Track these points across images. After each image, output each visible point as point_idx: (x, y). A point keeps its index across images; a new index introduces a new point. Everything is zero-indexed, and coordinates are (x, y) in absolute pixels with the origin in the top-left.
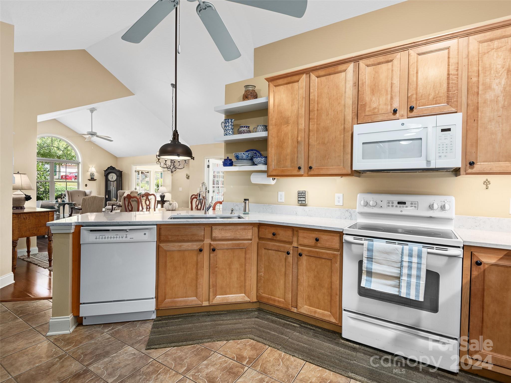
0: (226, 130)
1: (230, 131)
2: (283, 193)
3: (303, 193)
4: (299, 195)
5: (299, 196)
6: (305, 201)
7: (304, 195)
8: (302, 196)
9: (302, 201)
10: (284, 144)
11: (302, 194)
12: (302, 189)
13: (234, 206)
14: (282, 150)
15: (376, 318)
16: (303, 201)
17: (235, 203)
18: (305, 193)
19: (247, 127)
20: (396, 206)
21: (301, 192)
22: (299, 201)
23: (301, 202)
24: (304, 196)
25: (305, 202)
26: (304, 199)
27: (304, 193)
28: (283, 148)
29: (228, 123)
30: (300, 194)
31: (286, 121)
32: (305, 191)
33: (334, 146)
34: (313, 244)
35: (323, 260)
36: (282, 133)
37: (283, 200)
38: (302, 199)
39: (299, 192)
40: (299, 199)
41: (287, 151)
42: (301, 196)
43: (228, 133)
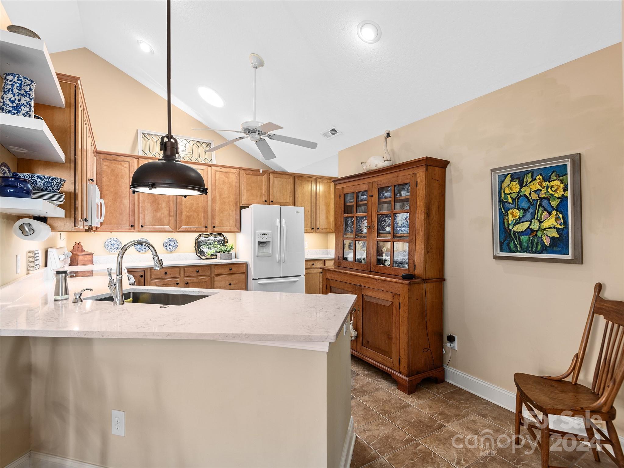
6: (39, 264)
8: (37, 258)
11: (37, 255)
21: (36, 252)
22: (36, 265)
23: (36, 268)
25: (39, 266)
38: (37, 262)
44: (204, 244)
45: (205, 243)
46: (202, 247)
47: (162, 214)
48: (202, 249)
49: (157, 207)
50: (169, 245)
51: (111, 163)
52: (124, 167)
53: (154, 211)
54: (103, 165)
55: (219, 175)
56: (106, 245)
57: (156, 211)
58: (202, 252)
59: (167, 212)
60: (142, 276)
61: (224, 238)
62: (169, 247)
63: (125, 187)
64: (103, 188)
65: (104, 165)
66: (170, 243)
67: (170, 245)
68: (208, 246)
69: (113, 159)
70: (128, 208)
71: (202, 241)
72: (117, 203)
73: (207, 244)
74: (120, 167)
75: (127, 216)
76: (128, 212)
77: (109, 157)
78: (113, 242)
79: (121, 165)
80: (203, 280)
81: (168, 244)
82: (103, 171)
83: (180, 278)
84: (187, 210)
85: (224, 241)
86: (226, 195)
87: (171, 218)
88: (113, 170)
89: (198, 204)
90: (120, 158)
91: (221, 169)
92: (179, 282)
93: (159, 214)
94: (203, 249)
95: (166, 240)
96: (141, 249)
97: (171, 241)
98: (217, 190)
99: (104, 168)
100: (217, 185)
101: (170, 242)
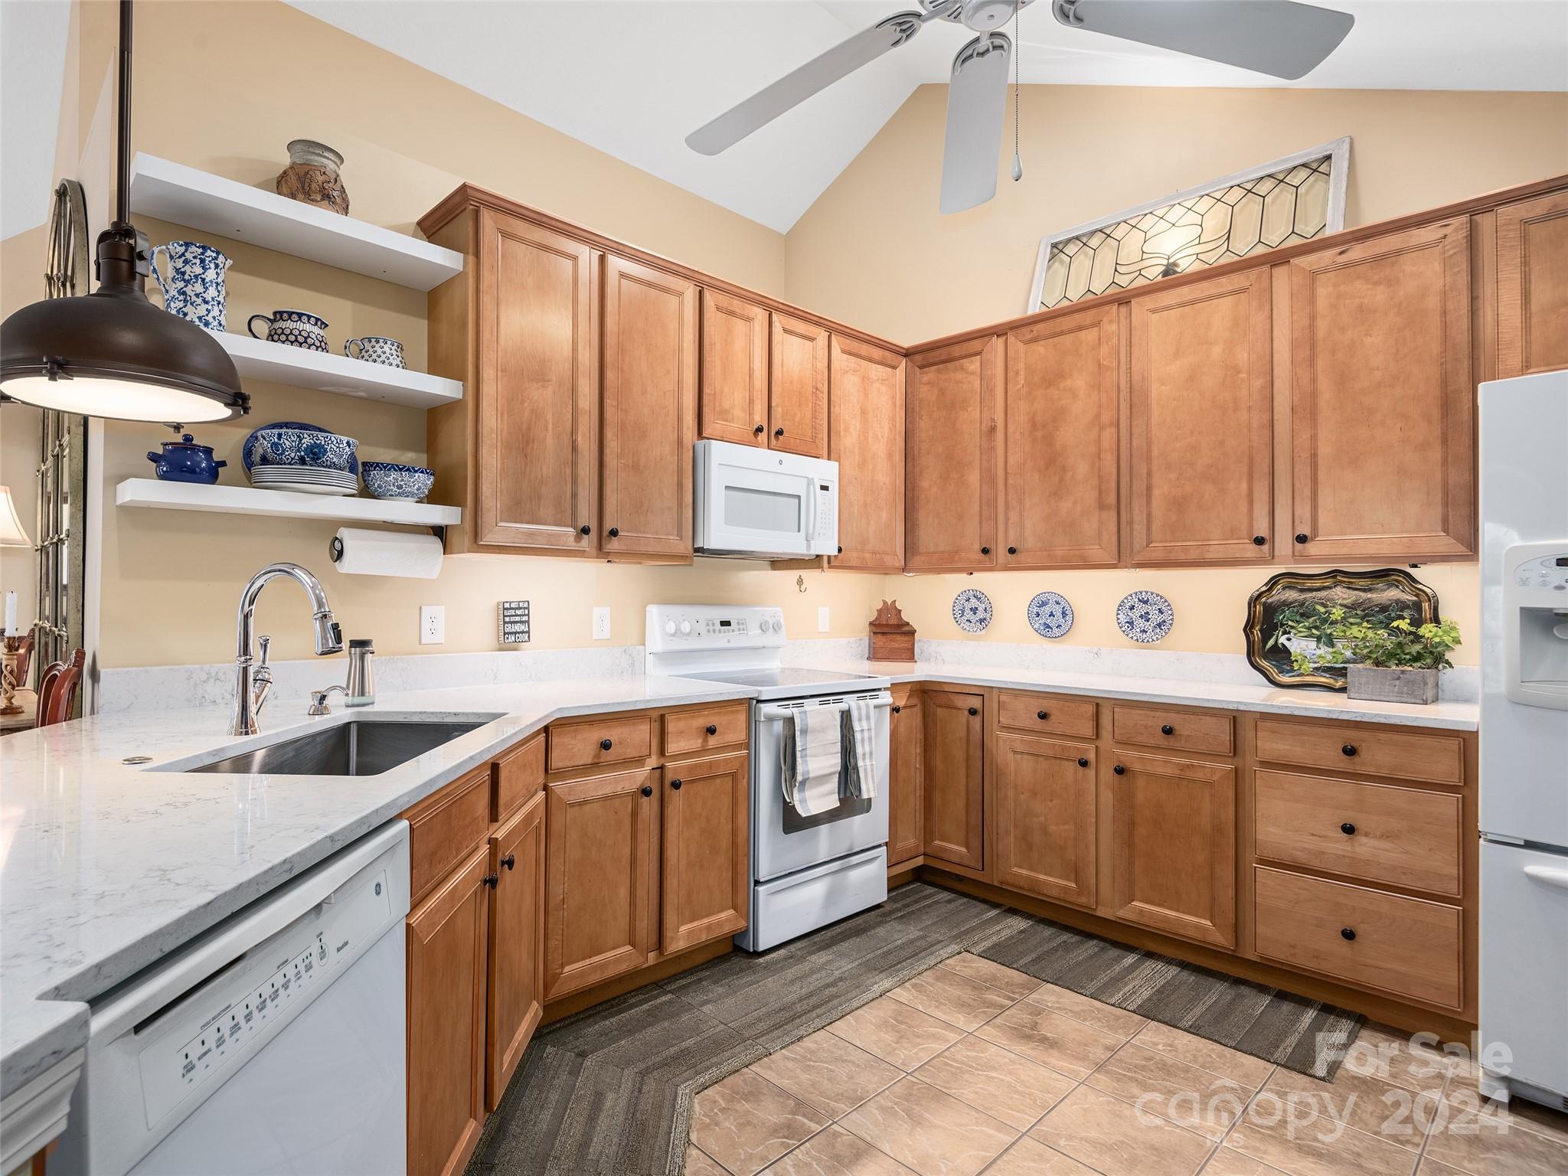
0: (206, 302)
1: (221, 311)
2: (439, 611)
3: (520, 608)
4: (506, 616)
5: (507, 619)
6: (528, 632)
7: (525, 615)
8: (517, 619)
9: (519, 633)
10: (531, 445)
11: (519, 612)
12: (513, 596)
13: (196, 685)
14: (526, 464)
15: (807, 868)
16: (523, 632)
17: (202, 669)
18: (528, 608)
19: (316, 324)
20: (720, 632)
21: (513, 605)
22: (508, 633)
23: (513, 638)
24: (525, 618)
25: (529, 637)
26: (523, 627)
27: (525, 608)
28: (529, 458)
29: (212, 266)
30: (512, 612)
31: (537, 368)
32: (528, 602)
33: (660, 481)
34: (699, 746)
35: (718, 781)
36: (526, 404)
37: (440, 637)
38: (518, 628)
39: (507, 605)
40: (509, 628)
41: (541, 470)
42: (513, 619)
43: (214, 318)
44: (1298, 618)
45: (1302, 615)
46: (1285, 633)
47: (1075, 503)
48: (1283, 640)
49: (1061, 480)
50: (1141, 616)
51: (939, 371)
52: (967, 373)
53: (1050, 496)
54: (920, 384)
55: (1335, 285)
56: (956, 609)
57: (1055, 493)
58: (1281, 656)
59: (1094, 494)
60: (973, 712)
61: (1417, 595)
62: (1140, 623)
63: (970, 434)
64: (920, 449)
65: (923, 384)
66: (1141, 609)
67: (1145, 617)
68: (1316, 628)
69: (942, 358)
70: (977, 495)
71: (1286, 604)
72: (950, 485)
73: (1311, 620)
74: (959, 376)
75: (977, 519)
76: (977, 508)
77: (933, 356)
78: (974, 603)
79: (962, 369)
80: (1199, 775)
81: (1136, 613)
82: (921, 400)
83: (1099, 743)
84: (1173, 476)
85: (1417, 606)
86: (1378, 375)
87: (1105, 515)
88: (942, 392)
89: (1222, 443)
90: (957, 350)
91: (1341, 253)
92: (1091, 757)
93: (1065, 506)
94: (1287, 644)
95: (1126, 598)
96: (1049, 627)
97: (1146, 602)
98: (1322, 362)
99: (924, 391)
100: (1321, 334)
101: (1145, 608)
